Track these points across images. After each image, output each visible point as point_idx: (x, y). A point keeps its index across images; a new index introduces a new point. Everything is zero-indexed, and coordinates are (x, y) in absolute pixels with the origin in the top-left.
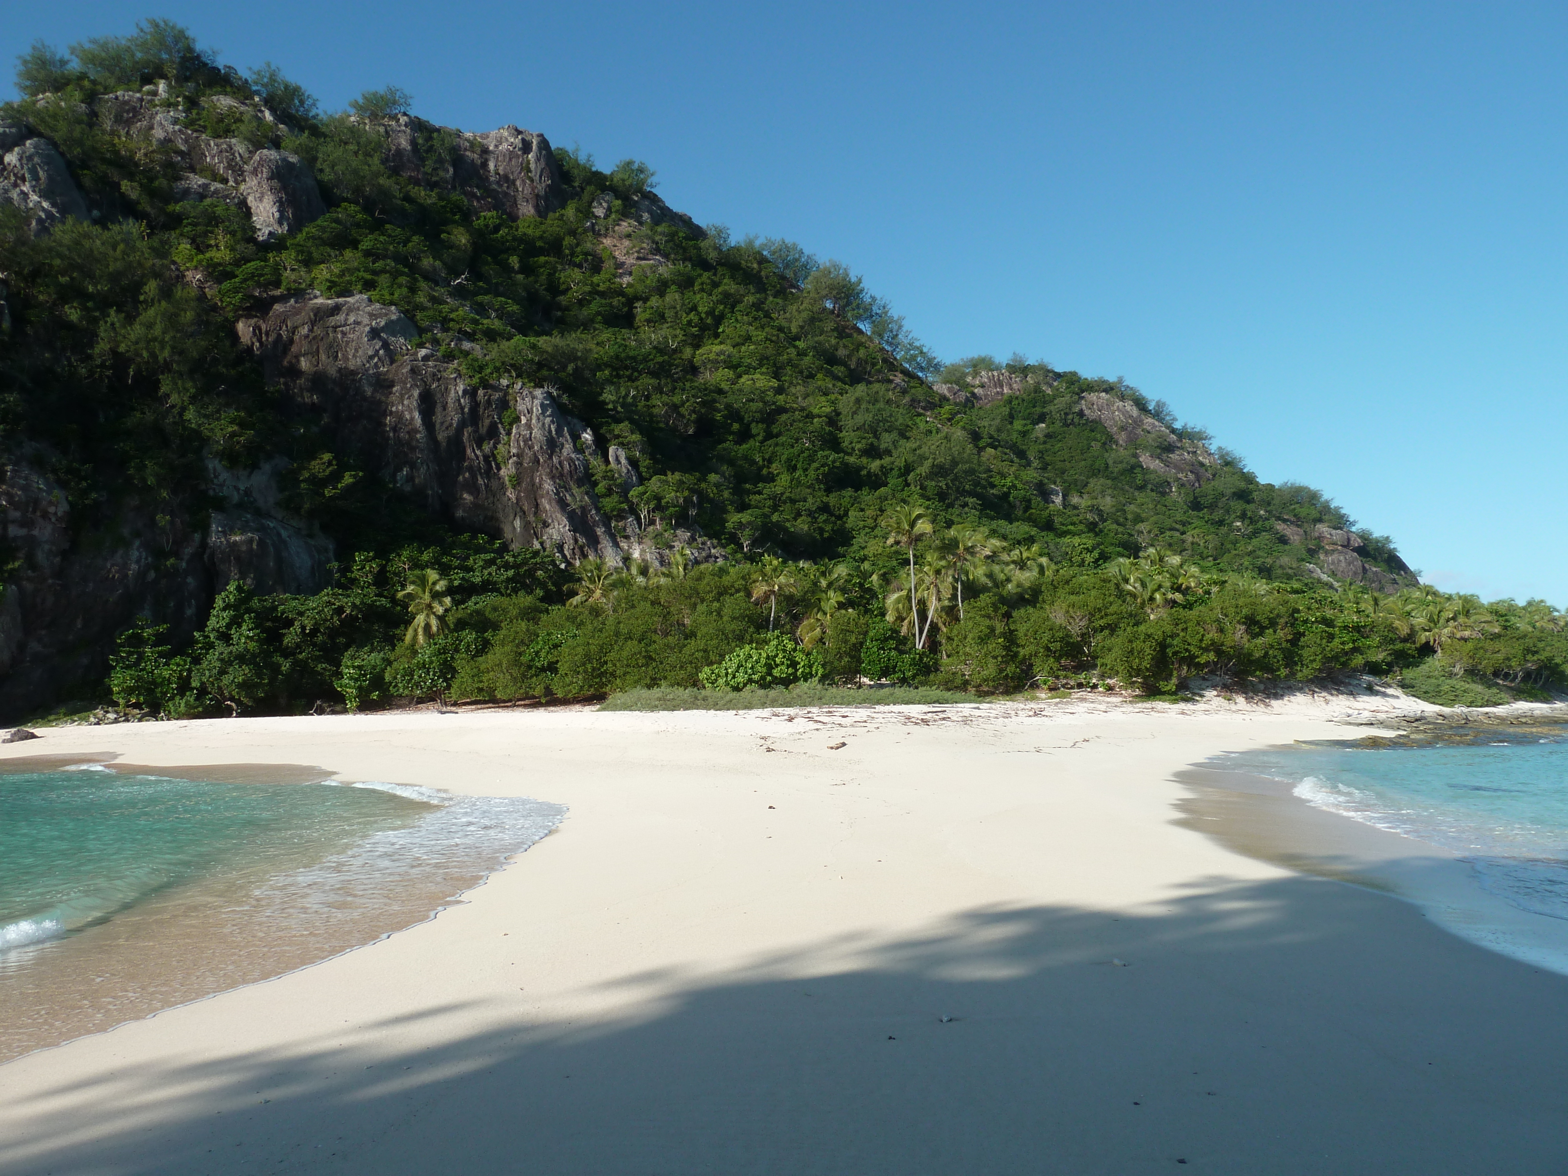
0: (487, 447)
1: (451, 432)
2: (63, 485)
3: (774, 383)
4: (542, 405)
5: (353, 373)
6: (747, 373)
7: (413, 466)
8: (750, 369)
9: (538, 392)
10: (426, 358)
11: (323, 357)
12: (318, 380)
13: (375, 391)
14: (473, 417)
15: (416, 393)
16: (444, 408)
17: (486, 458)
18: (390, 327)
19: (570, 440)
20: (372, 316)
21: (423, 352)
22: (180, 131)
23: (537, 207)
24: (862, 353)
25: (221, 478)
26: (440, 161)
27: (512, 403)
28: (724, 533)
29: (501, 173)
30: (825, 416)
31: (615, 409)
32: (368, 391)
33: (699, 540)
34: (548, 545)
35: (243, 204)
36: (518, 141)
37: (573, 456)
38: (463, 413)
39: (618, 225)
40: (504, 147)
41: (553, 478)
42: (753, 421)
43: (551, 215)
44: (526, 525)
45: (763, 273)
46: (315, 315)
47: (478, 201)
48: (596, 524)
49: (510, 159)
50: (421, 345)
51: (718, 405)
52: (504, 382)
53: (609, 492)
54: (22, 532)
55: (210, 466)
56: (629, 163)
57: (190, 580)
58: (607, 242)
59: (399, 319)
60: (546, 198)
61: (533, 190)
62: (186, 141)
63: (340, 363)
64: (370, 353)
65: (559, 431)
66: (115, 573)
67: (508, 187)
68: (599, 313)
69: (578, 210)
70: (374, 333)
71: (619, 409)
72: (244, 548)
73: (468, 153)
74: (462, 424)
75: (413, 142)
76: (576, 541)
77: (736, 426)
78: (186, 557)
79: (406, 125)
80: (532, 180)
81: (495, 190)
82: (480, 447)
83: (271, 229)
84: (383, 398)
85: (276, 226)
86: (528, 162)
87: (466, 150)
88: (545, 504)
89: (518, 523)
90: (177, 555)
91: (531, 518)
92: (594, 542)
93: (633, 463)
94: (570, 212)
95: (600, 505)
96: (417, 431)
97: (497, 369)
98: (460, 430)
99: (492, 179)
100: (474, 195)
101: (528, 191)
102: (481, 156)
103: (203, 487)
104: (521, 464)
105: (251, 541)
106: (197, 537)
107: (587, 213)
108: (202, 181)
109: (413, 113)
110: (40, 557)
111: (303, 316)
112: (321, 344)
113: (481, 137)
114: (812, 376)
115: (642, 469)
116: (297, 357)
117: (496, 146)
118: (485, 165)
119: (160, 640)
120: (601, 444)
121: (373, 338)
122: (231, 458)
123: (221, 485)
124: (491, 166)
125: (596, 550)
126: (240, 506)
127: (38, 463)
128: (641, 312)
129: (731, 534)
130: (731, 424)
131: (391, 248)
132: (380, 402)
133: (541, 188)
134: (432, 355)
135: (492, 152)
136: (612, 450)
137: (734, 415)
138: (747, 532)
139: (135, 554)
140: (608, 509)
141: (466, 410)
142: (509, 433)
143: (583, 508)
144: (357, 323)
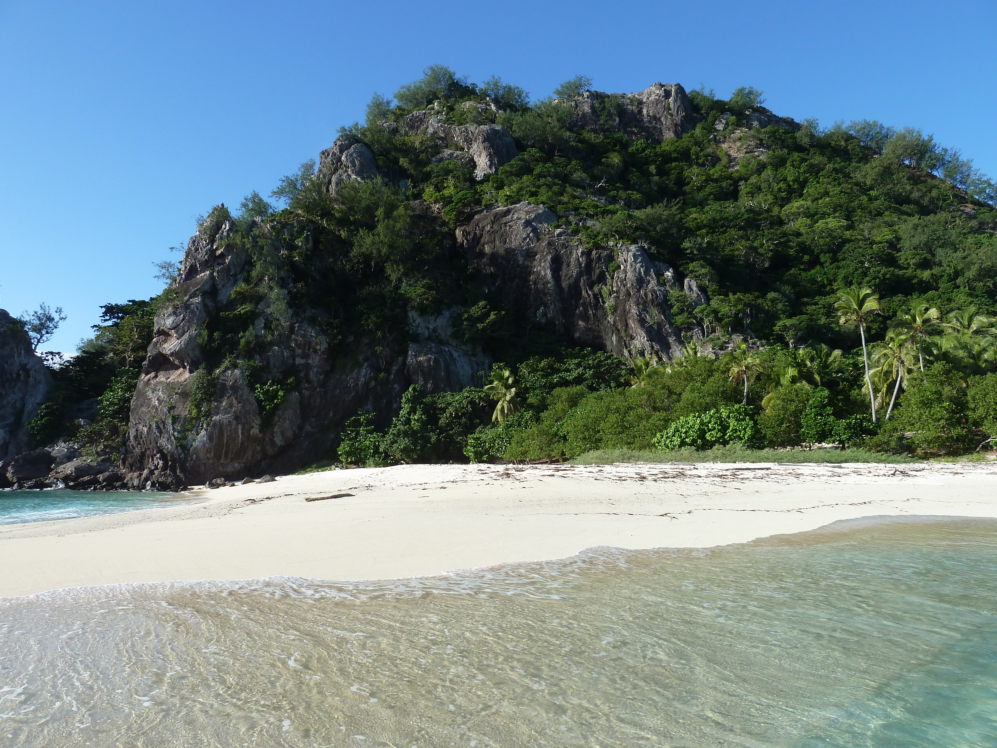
0: (596, 289)
1: (572, 281)
2: (324, 332)
3: (844, 223)
4: (635, 256)
5: (514, 250)
6: (821, 218)
7: (546, 306)
8: (824, 215)
9: (633, 248)
10: (560, 235)
11: (497, 242)
12: (494, 257)
13: (525, 260)
14: (589, 268)
15: (549, 258)
16: (568, 266)
17: (595, 296)
18: (539, 218)
19: (655, 278)
20: (528, 212)
21: (558, 231)
22: (441, 126)
23: (676, 132)
24: (934, 193)
25: (417, 322)
26: (610, 115)
27: (616, 257)
28: (773, 335)
29: (651, 114)
30: (886, 242)
31: (692, 252)
32: (521, 260)
33: (750, 341)
34: (633, 352)
35: (472, 160)
36: (661, 92)
37: (656, 288)
38: (580, 267)
39: (733, 133)
40: (653, 97)
41: (638, 304)
42: (822, 252)
43: (685, 135)
44: (620, 339)
45: (849, 147)
46: (494, 218)
47: (636, 136)
48: (668, 335)
49: (657, 104)
50: (558, 227)
51: (791, 243)
52: (611, 243)
53: (682, 311)
54: (302, 361)
55: (410, 315)
56: (742, 89)
57: (396, 386)
58: (725, 146)
59: (544, 212)
60: (682, 125)
61: (673, 121)
62: (444, 131)
63: (507, 246)
64: (524, 236)
65: (647, 273)
66: (351, 383)
67: (656, 123)
68: (711, 194)
69: (703, 128)
70: (528, 223)
71: (695, 252)
72: (426, 365)
73: (629, 107)
74: (580, 275)
75: (592, 107)
76: (652, 347)
77: (806, 258)
78: (394, 372)
79: (588, 98)
80: (672, 115)
81: (647, 126)
82: (591, 288)
83: (485, 172)
84: (530, 264)
85: (489, 170)
86: (669, 104)
87: (628, 105)
88: (631, 323)
89: (614, 338)
90: (388, 371)
91: (623, 334)
92: (666, 347)
93: (703, 289)
94: (698, 131)
95: (673, 321)
96: (548, 282)
97: (606, 235)
98: (578, 279)
99: (645, 120)
100: (633, 133)
101: (669, 122)
102: (638, 107)
103: (407, 328)
104: (618, 297)
105: (429, 359)
106: (400, 359)
107: (711, 129)
108: (449, 152)
109: (592, 90)
110: (312, 375)
111: (488, 220)
112: (496, 235)
113: (638, 95)
114: (880, 214)
115: (710, 293)
116: (483, 246)
117: (648, 98)
118: (640, 111)
119: (369, 422)
120: (679, 278)
121: (526, 227)
122: (423, 310)
123: (418, 326)
124: (645, 111)
125: (668, 354)
126: (429, 339)
127: (312, 321)
128: (743, 188)
129: (778, 335)
130: (803, 257)
131: (552, 170)
132: (527, 266)
133: (678, 119)
134: (564, 232)
135: (645, 103)
136: (686, 281)
137: (804, 249)
138: (791, 332)
139: (363, 371)
140: (678, 323)
141: (583, 265)
142: (612, 278)
143: (659, 325)
144: (519, 219)
